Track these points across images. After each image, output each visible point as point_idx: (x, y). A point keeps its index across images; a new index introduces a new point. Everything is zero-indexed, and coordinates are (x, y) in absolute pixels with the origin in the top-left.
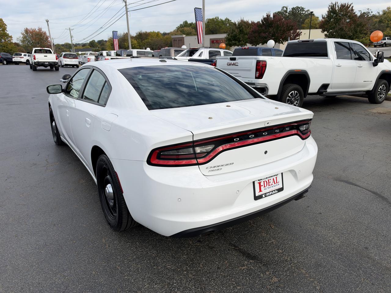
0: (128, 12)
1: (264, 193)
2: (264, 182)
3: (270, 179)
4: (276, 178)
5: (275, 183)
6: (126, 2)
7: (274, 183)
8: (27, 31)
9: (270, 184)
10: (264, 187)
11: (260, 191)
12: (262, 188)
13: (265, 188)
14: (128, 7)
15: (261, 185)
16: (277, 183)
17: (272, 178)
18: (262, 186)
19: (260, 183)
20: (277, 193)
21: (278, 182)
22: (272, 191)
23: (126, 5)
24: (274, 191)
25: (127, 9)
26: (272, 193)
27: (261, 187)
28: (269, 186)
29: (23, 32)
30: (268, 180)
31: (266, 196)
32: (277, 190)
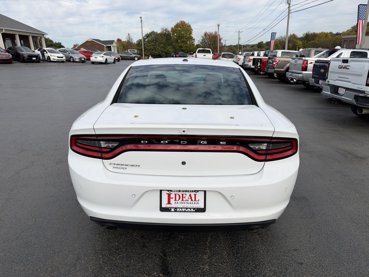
0: (290, 14)
1: (174, 207)
2: (176, 195)
3: (186, 194)
4: (195, 195)
5: (192, 200)
6: (289, 4)
7: (190, 200)
8: (206, 34)
9: (184, 199)
10: (175, 200)
11: (169, 203)
12: (172, 201)
13: (176, 202)
14: (291, 8)
15: (171, 197)
16: (195, 200)
17: (188, 194)
18: (173, 198)
19: (169, 195)
20: (193, 212)
21: (197, 200)
22: (187, 209)
23: (289, 7)
24: (190, 209)
25: (289, 10)
26: (186, 210)
27: (171, 199)
28: (183, 202)
29: (203, 35)
30: (183, 195)
31: (176, 211)
32: (194, 209)
